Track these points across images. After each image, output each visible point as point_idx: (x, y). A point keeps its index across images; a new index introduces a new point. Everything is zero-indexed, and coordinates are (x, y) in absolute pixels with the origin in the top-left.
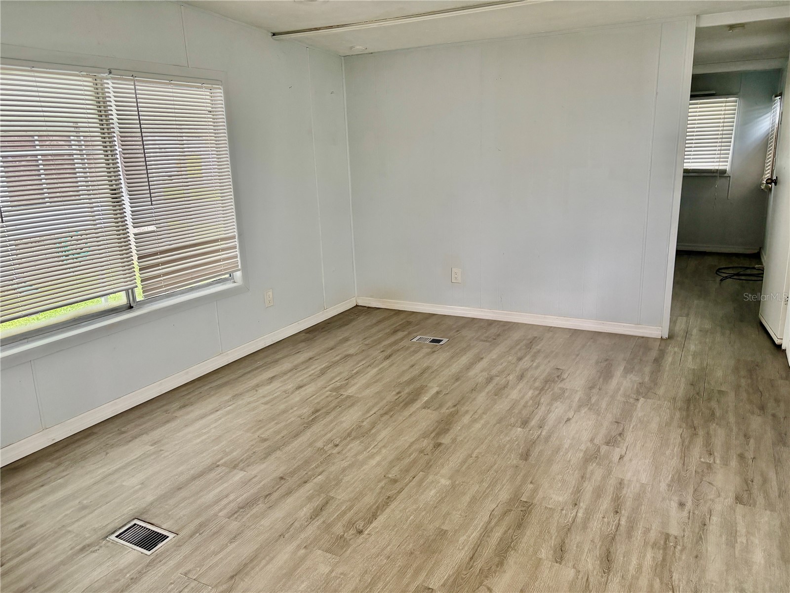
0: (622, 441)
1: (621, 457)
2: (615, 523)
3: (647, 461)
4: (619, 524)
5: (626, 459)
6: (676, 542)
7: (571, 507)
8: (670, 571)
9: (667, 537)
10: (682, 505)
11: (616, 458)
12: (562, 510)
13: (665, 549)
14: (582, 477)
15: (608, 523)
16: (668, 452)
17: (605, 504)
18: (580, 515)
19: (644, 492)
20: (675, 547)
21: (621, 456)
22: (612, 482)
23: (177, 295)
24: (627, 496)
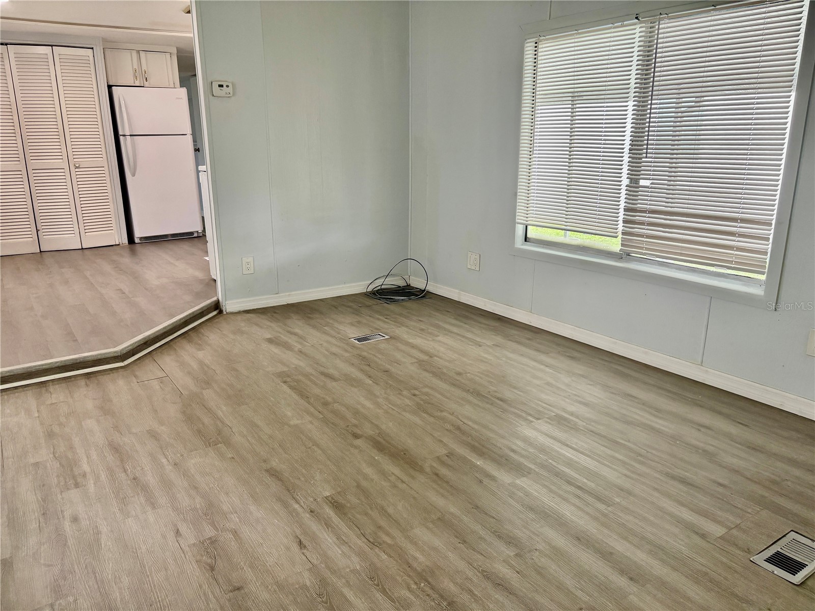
0: (198, 558)
1: (178, 533)
2: (129, 470)
3: (144, 548)
4: (126, 472)
5: (171, 535)
6: (66, 486)
7: (177, 461)
8: (63, 466)
9: (77, 485)
10: (75, 519)
11: (183, 528)
12: (182, 455)
13: (74, 477)
14: (196, 488)
15: (135, 468)
16: (126, 580)
17: (151, 479)
18: (164, 461)
19: (121, 510)
20: (66, 482)
21: (181, 535)
22: (163, 500)
23: (672, 268)
24: (136, 497)
